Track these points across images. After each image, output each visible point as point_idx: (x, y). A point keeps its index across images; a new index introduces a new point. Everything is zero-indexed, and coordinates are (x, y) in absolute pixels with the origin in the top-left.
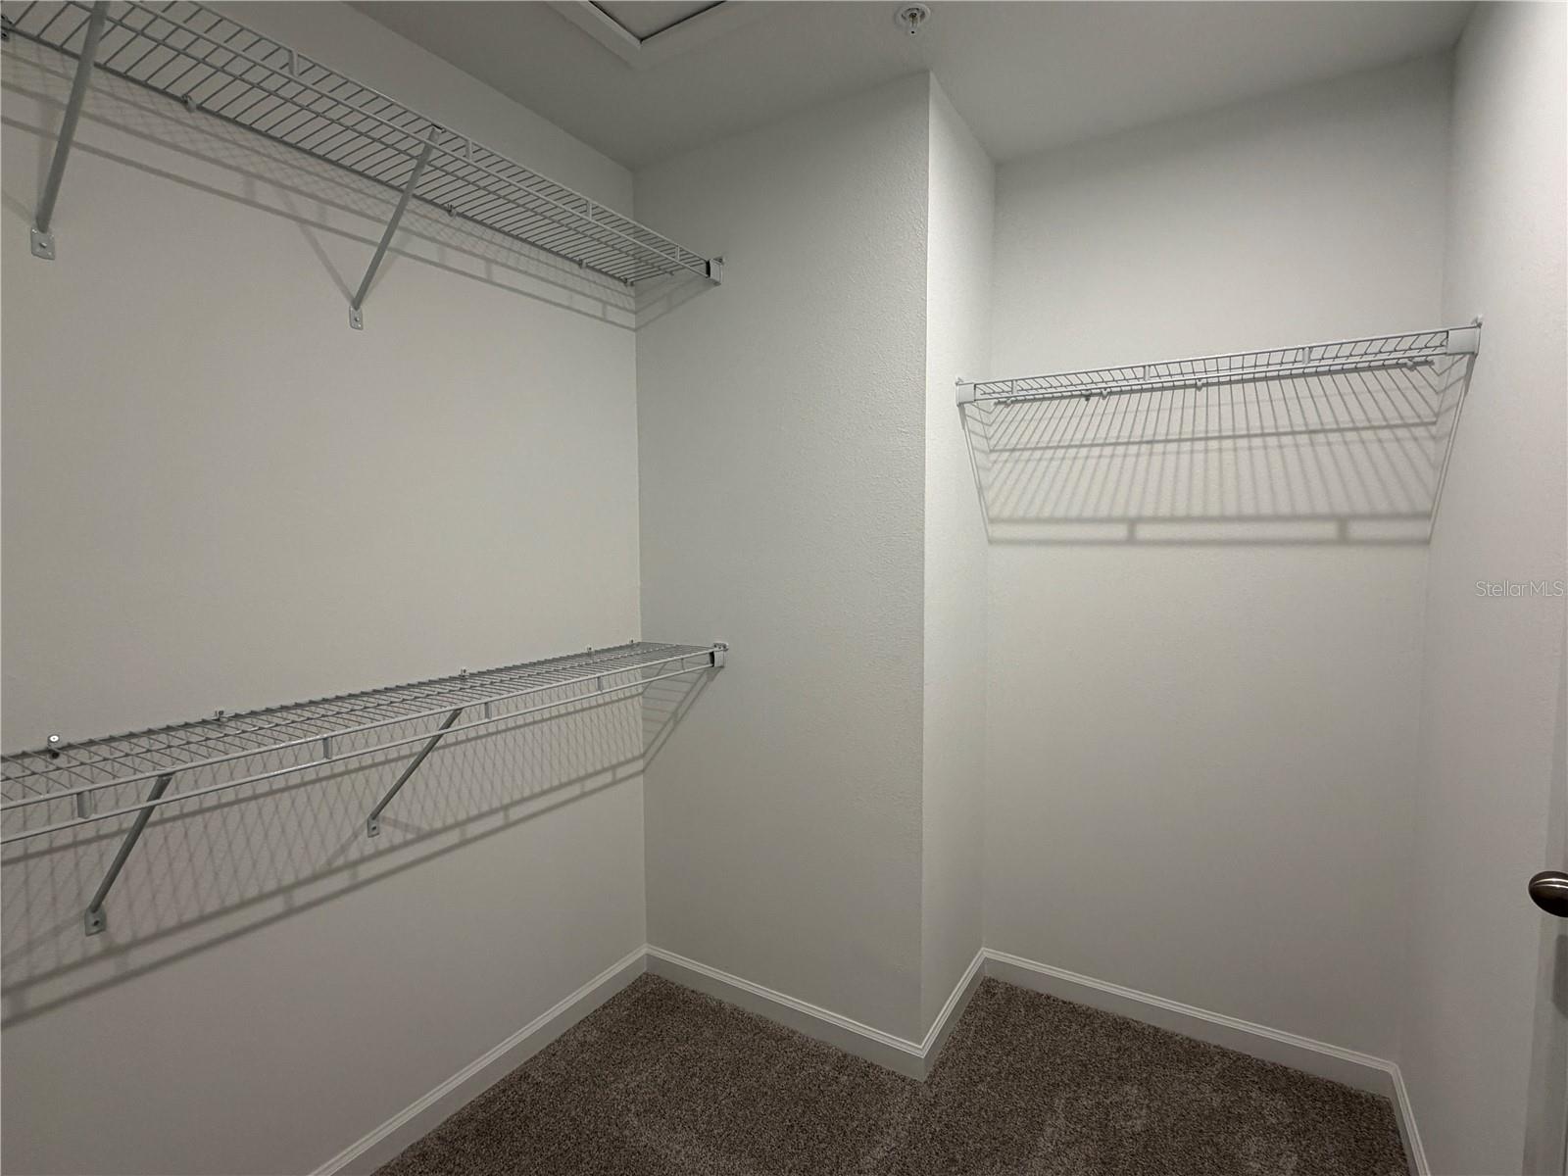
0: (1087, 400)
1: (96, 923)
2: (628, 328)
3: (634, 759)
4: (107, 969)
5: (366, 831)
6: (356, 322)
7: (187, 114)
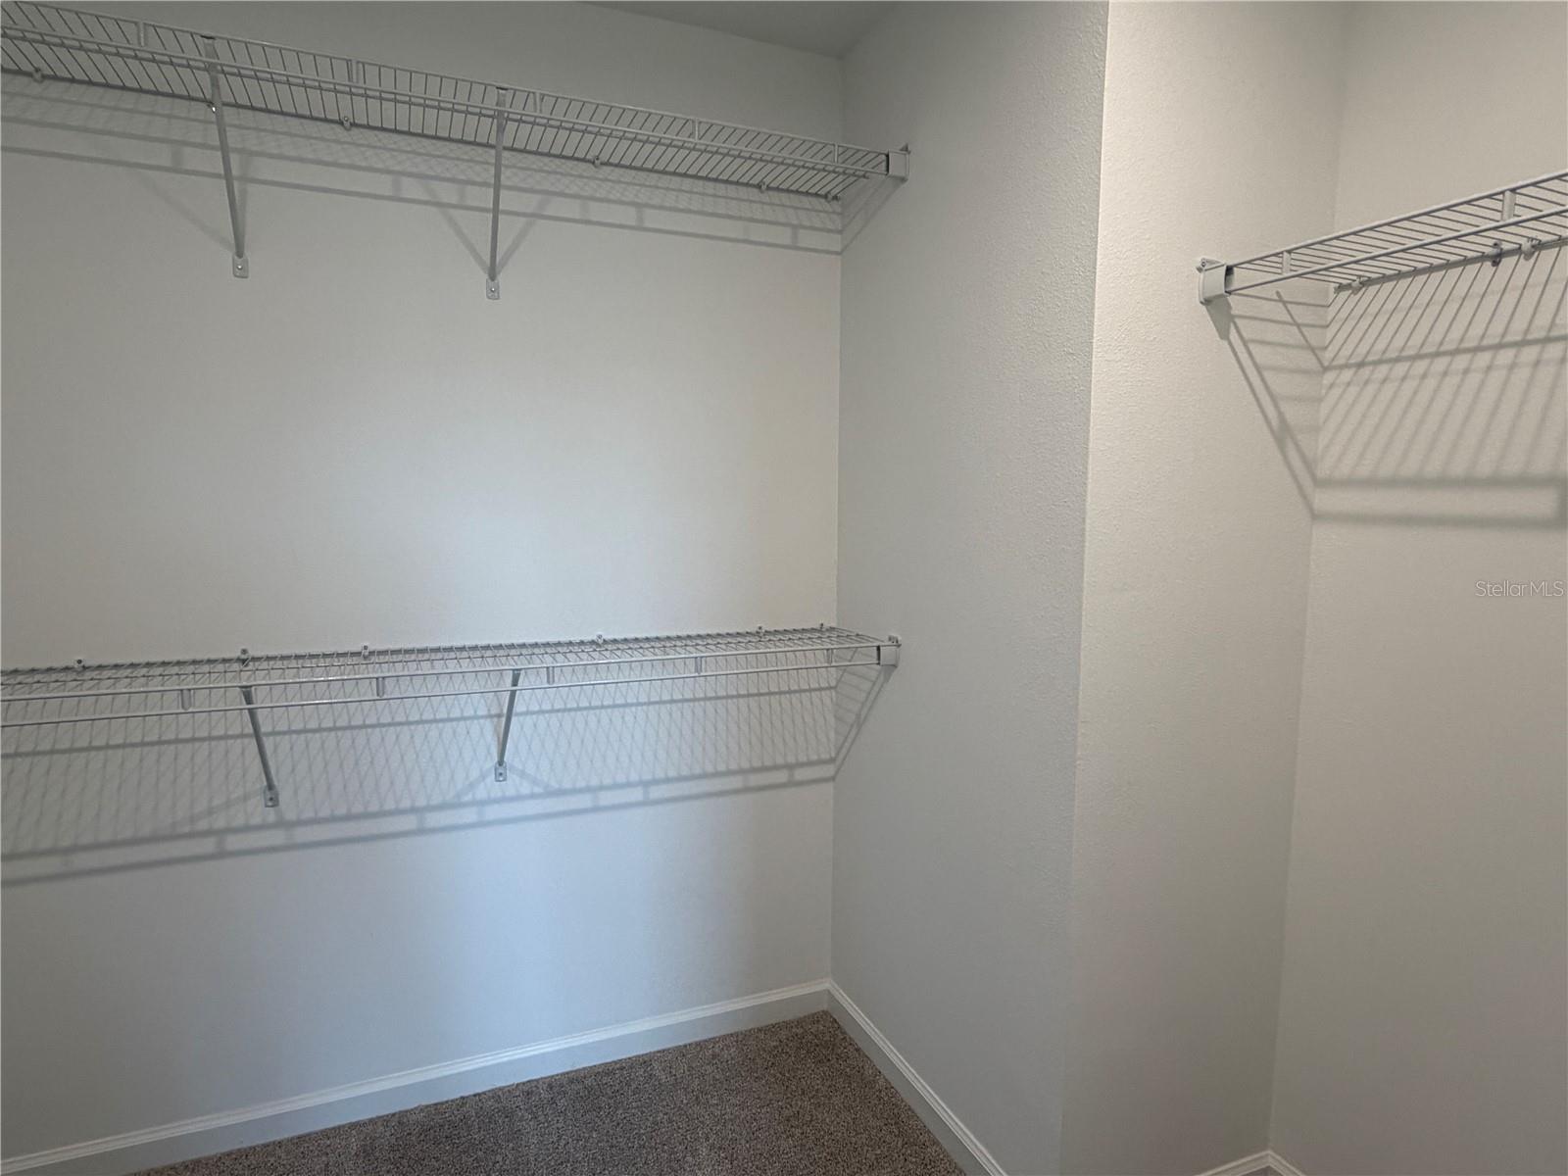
0: (1496, 263)
1: (271, 799)
2: (828, 252)
3: (821, 762)
4: (277, 837)
5: (493, 776)
6: (493, 294)
7: (346, 133)
